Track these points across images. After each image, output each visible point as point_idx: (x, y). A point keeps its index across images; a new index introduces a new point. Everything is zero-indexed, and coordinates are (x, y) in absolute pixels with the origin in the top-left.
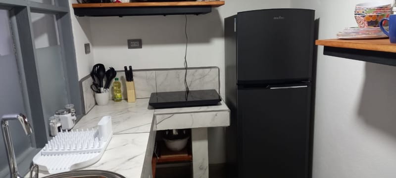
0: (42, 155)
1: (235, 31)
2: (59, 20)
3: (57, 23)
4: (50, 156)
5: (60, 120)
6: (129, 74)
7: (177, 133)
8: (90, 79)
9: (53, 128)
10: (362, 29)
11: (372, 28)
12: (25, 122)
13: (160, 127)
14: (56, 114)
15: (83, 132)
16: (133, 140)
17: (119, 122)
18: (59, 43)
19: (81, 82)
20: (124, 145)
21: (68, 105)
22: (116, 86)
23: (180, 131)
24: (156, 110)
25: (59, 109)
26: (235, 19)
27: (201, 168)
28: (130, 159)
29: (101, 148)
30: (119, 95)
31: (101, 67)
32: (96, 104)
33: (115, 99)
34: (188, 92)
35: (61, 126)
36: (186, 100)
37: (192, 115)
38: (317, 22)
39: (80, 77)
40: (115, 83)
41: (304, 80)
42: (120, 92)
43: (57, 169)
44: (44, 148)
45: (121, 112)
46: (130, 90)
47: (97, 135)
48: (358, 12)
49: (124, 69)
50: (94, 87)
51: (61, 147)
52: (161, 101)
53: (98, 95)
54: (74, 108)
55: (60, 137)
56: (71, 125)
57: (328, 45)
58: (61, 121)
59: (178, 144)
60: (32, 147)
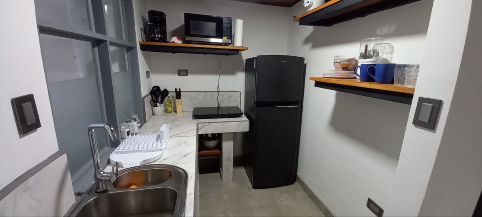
0: (116, 153)
1: (255, 67)
2: (129, 53)
3: (127, 55)
4: (122, 154)
5: (128, 126)
6: (178, 94)
7: (211, 136)
8: (150, 96)
9: (124, 133)
10: (338, 72)
11: (344, 71)
12: (111, 130)
13: (201, 132)
14: (125, 122)
15: (147, 136)
16: (185, 141)
17: (172, 128)
18: (128, 70)
19: (143, 99)
20: (179, 145)
21: (134, 115)
22: (168, 102)
23: (213, 135)
24: (198, 120)
25: (128, 118)
26: (255, 60)
27: (228, 160)
28: (185, 156)
29: (162, 147)
30: (170, 108)
31: (158, 88)
32: (153, 114)
33: (167, 112)
34: (219, 107)
35: (129, 131)
36: (218, 113)
37: (223, 124)
38: (305, 65)
39: (143, 95)
40: (167, 99)
41: (296, 102)
42: (171, 106)
43: (130, 164)
44: (118, 148)
45: (173, 121)
46: (179, 105)
47: (159, 138)
48: (336, 61)
49: (175, 90)
50: (152, 102)
51: (140, 146)
52: (200, 113)
53: (155, 108)
54: (138, 117)
55: (129, 139)
56: (136, 130)
57: (318, 80)
58: (130, 127)
59: (212, 144)
60: (108, 147)
